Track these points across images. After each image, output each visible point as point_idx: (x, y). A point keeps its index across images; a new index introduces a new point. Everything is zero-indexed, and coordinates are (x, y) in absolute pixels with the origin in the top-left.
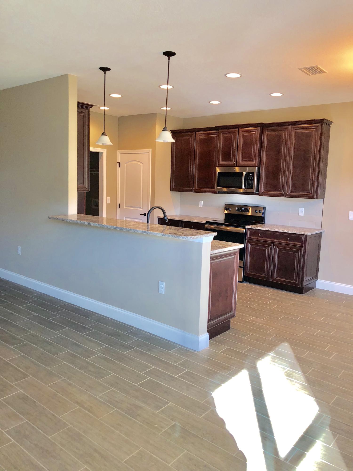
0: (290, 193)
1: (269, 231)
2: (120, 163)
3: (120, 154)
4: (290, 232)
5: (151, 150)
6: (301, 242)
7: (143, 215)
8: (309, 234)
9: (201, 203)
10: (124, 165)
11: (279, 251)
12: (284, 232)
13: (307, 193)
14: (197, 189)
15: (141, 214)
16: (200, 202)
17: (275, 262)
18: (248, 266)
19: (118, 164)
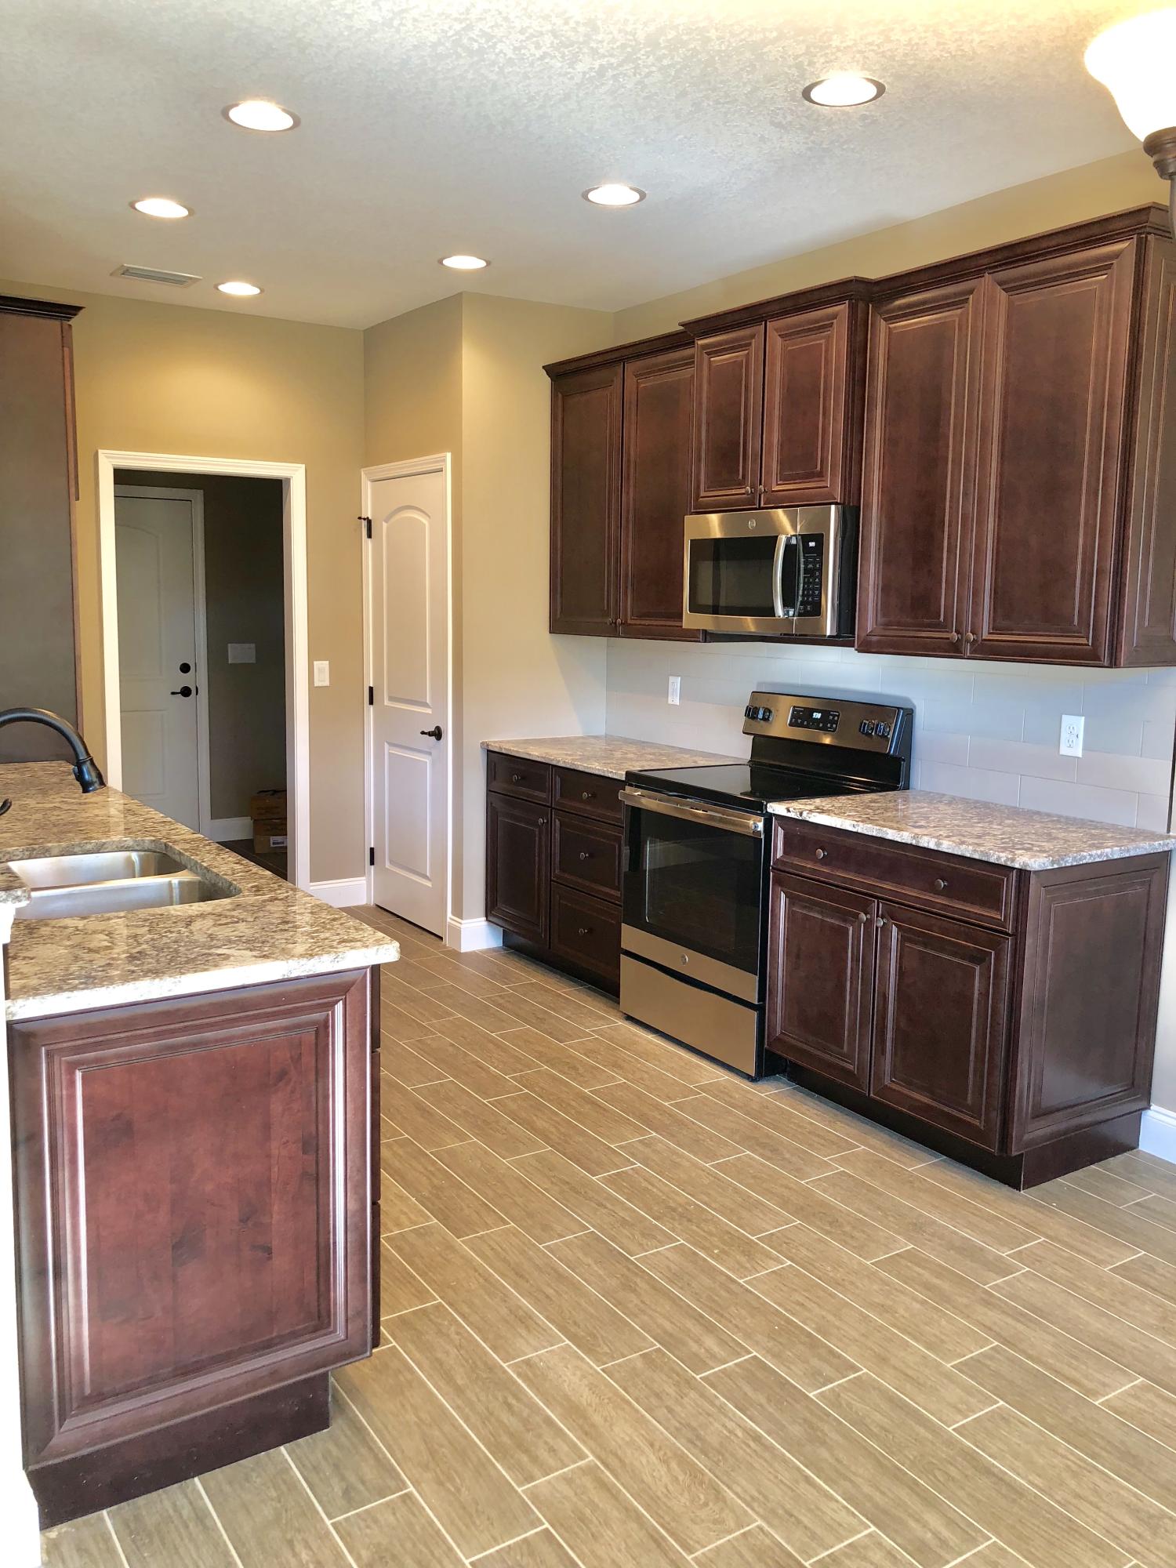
0: (985, 636)
1: (857, 833)
2: (369, 522)
3: (369, 483)
4: (946, 846)
5: (449, 455)
6: (999, 909)
7: (430, 734)
8: (1035, 862)
9: (675, 683)
10: (382, 528)
11: (903, 940)
12: (921, 845)
13: (1064, 633)
14: (633, 622)
15: (423, 733)
16: (672, 679)
17: (885, 998)
18: (779, 1002)
19: (364, 523)
